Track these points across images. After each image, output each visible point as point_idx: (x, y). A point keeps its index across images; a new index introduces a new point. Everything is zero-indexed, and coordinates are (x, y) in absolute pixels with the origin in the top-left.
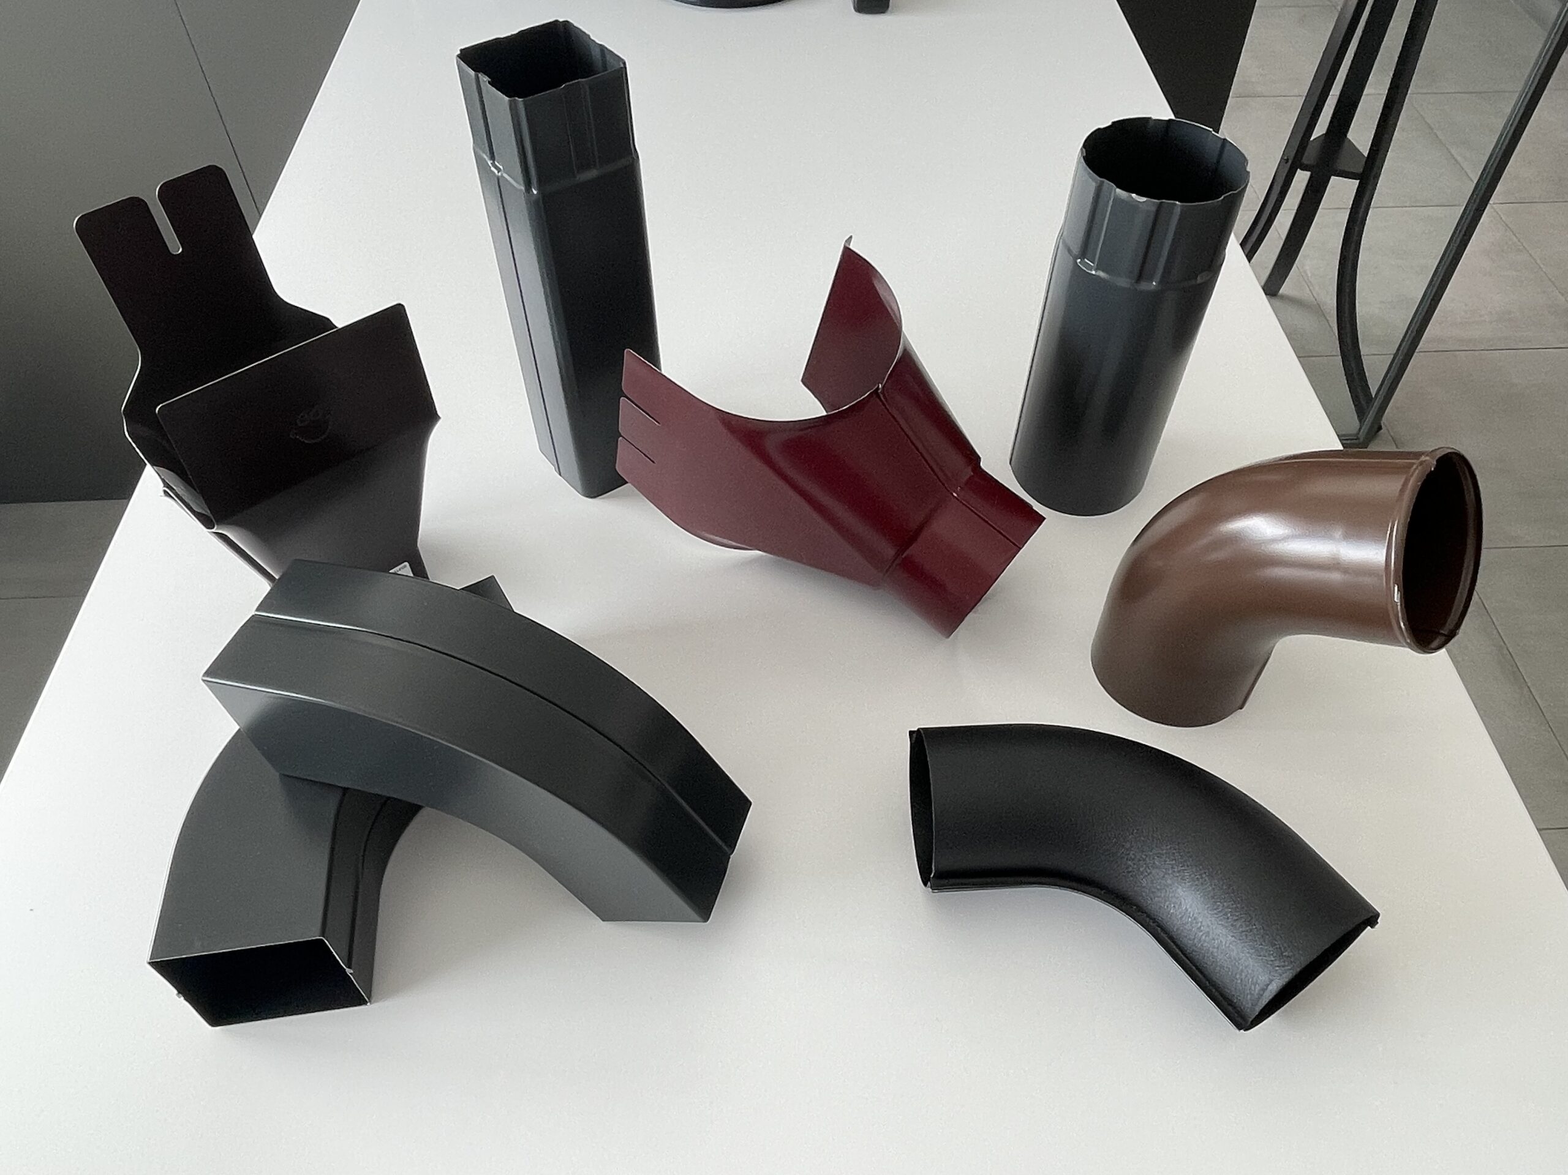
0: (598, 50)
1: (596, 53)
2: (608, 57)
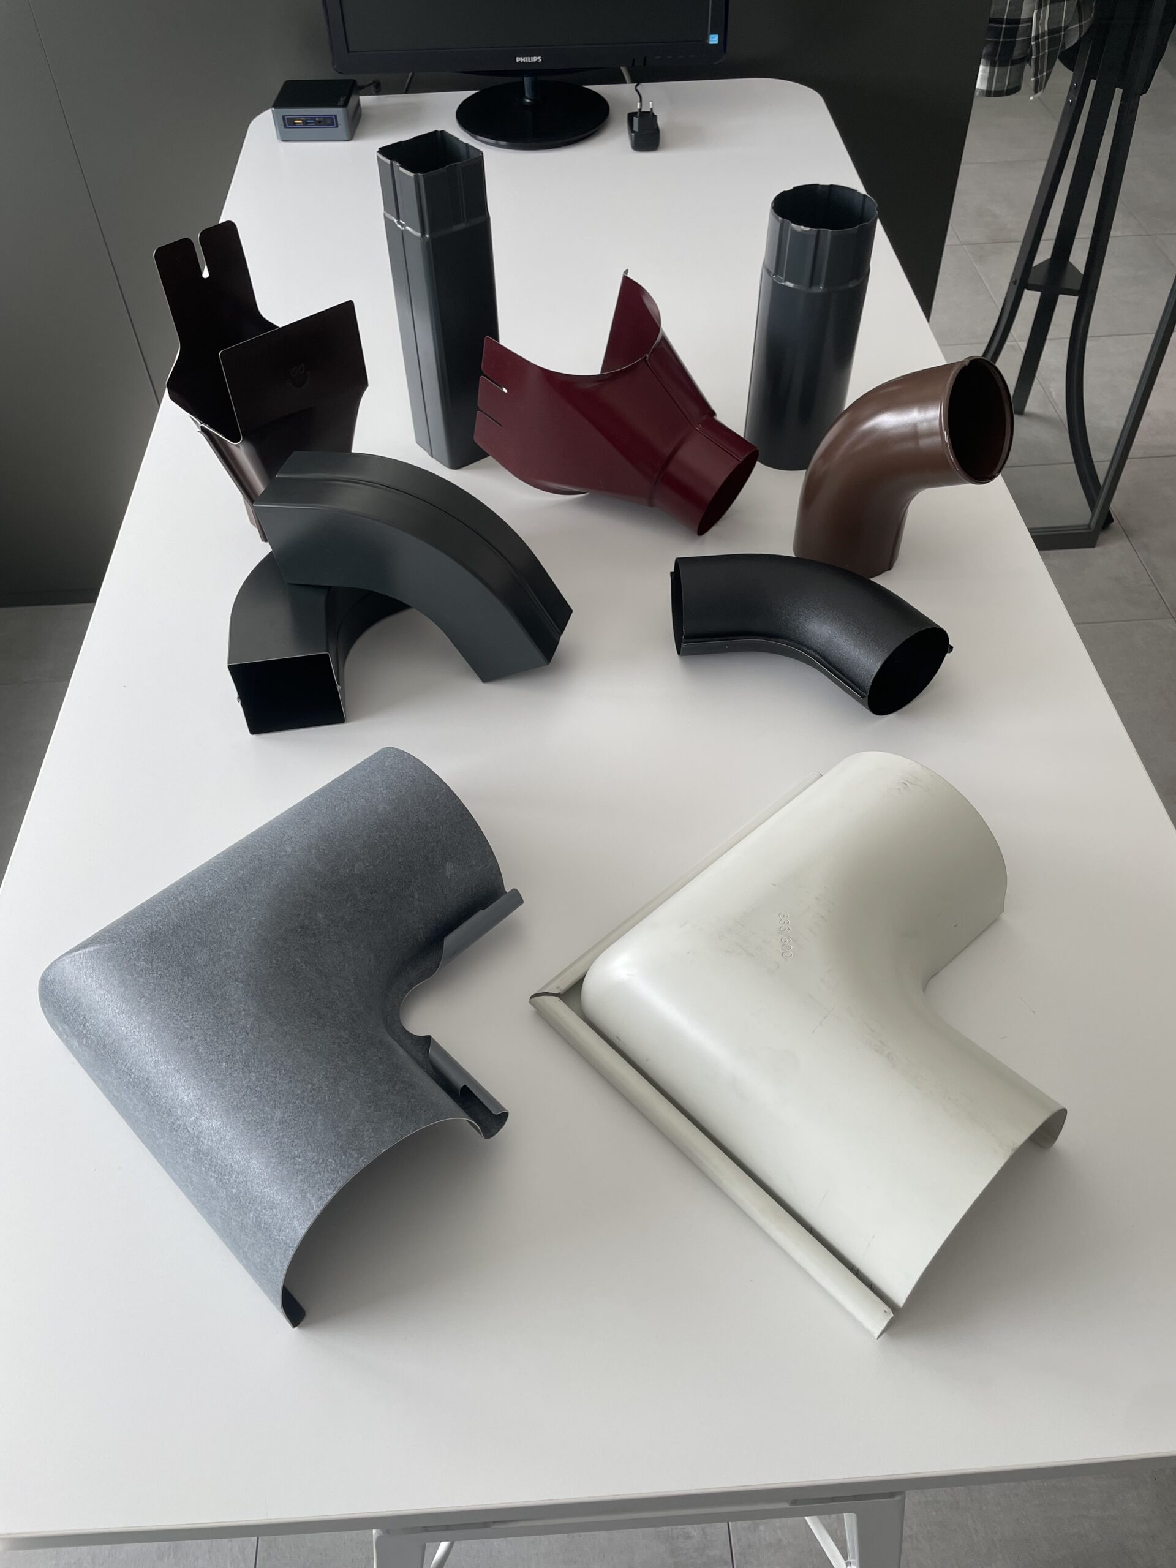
0: (464, 146)
1: (463, 150)
2: (471, 152)
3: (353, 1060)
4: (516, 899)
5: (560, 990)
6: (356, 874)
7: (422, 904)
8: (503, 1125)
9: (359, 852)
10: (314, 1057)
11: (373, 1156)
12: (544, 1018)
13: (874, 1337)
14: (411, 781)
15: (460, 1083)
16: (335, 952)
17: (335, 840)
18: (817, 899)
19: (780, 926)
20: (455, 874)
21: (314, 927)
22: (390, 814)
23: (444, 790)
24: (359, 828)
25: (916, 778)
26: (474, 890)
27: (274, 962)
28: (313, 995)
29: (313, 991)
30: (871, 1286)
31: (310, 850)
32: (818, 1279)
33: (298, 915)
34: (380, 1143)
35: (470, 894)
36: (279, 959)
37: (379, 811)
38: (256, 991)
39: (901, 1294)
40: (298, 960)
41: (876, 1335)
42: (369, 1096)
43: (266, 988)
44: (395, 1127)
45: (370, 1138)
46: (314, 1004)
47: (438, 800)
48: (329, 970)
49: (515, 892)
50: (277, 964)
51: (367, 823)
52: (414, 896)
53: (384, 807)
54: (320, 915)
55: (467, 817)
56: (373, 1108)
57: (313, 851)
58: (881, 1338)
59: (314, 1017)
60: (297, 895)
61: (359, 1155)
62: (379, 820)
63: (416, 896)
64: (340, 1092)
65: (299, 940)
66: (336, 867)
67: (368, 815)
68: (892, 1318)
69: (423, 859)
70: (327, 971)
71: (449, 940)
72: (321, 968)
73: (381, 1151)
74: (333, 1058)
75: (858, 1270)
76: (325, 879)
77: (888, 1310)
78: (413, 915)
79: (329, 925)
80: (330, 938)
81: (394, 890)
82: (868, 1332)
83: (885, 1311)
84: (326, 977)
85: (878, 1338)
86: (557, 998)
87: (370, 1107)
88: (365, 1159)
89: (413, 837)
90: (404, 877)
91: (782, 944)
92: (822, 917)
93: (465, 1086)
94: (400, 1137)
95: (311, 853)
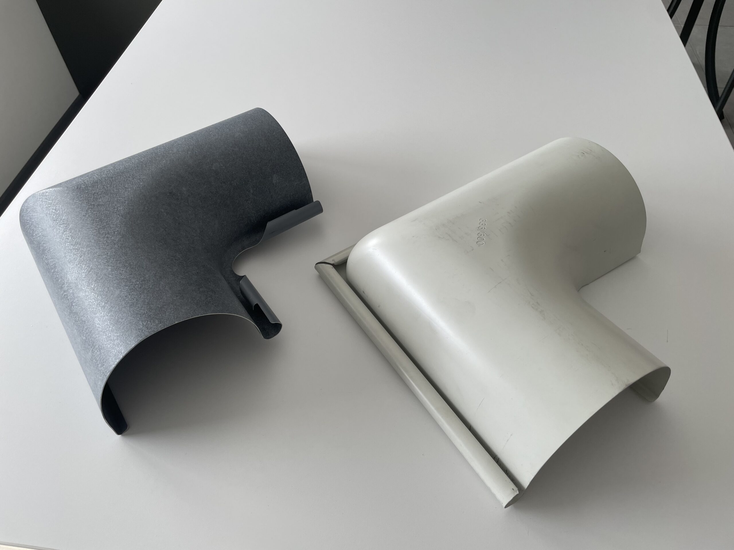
3: (177, 270)
4: (318, 209)
5: (334, 262)
6: (213, 170)
7: (255, 197)
8: (278, 333)
9: (218, 157)
10: (152, 263)
11: (168, 324)
12: (323, 279)
13: (502, 506)
14: (260, 123)
15: (254, 301)
16: (190, 212)
17: (205, 148)
18: (509, 213)
19: (479, 226)
20: (279, 183)
21: (179, 195)
22: (242, 139)
23: (279, 130)
24: (221, 144)
25: (591, 150)
26: (292, 197)
27: (146, 208)
28: (166, 231)
29: (167, 229)
30: (507, 471)
31: (187, 152)
32: (469, 460)
33: (170, 186)
34: (175, 317)
35: (289, 199)
36: (150, 207)
37: (235, 136)
38: (129, 222)
39: (526, 480)
40: (163, 210)
41: (504, 505)
42: (179, 290)
43: (135, 221)
44: (189, 310)
45: (170, 313)
46: (165, 236)
47: (274, 135)
48: (182, 221)
49: (318, 204)
50: (147, 210)
51: (226, 142)
52: (250, 191)
53: (239, 135)
54: (184, 189)
55: (291, 149)
56: (179, 297)
57: (189, 152)
58: (508, 508)
59: (162, 242)
60: (172, 175)
61: (159, 323)
62: (234, 141)
63: (251, 191)
64: (161, 285)
65: (167, 200)
66: (201, 164)
67: (228, 137)
68: (517, 495)
69: (258, 169)
70: (181, 221)
71: (270, 225)
72: (176, 218)
73: (175, 322)
74: (164, 266)
75: (499, 459)
76: (192, 169)
77: (516, 489)
78: (248, 203)
79: (189, 196)
80: (188, 203)
81: (237, 184)
82: (499, 502)
83: (513, 489)
84: (179, 224)
85: (506, 507)
86: (331, 266)
87: (178, 296)
88: (162, 325)
89: (254, 154)
90: (245, 178)
91: (478, 237)
92: (510, 223)
93: (257, 305)
94: (190, 316)
95: (188, 153)
